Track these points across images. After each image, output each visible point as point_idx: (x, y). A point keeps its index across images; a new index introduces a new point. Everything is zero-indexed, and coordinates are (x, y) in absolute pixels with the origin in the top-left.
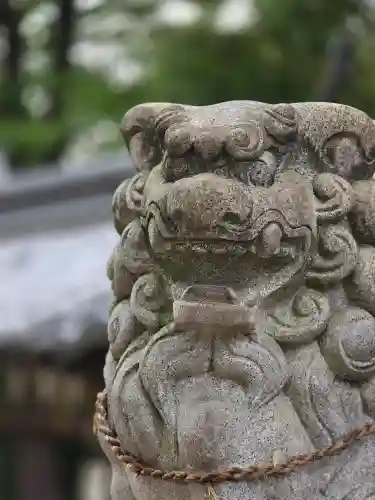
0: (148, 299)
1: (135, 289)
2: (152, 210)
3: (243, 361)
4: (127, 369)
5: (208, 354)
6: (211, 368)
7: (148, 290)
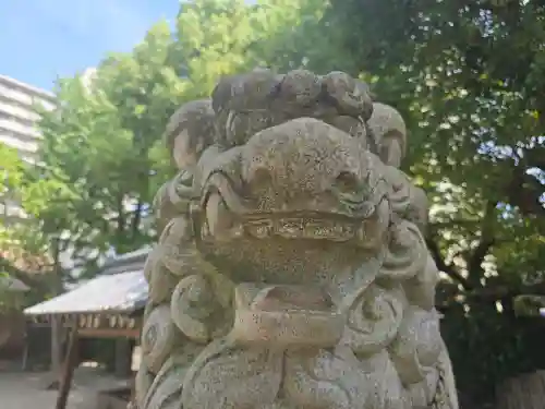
0: (193, 305)
1: (176, 292)
2: (216, 181)
3: (328, 386)
4: (165, 397)
5: (278, 377)
6: (281, 395)
7: (194, 293)
